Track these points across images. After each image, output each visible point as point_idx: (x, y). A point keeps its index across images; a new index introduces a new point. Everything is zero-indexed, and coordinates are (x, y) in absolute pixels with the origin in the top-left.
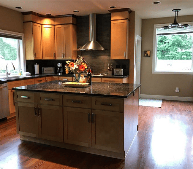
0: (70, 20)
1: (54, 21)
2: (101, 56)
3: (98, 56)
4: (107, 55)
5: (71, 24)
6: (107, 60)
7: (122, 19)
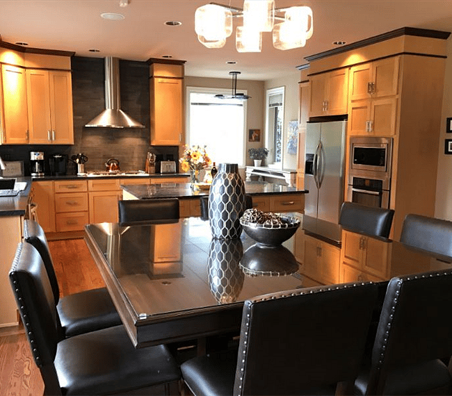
0: (67, 63)
1: (24, 58)
2: (126, 137)
3: (120, 137)
4: (138, 137)
5: (69, 71)
6: (139, 145)
7: (173, 78)
